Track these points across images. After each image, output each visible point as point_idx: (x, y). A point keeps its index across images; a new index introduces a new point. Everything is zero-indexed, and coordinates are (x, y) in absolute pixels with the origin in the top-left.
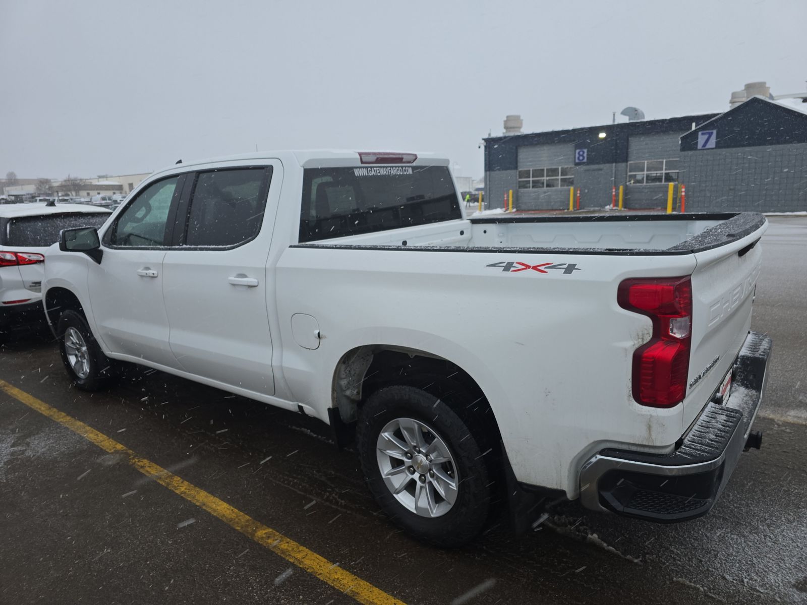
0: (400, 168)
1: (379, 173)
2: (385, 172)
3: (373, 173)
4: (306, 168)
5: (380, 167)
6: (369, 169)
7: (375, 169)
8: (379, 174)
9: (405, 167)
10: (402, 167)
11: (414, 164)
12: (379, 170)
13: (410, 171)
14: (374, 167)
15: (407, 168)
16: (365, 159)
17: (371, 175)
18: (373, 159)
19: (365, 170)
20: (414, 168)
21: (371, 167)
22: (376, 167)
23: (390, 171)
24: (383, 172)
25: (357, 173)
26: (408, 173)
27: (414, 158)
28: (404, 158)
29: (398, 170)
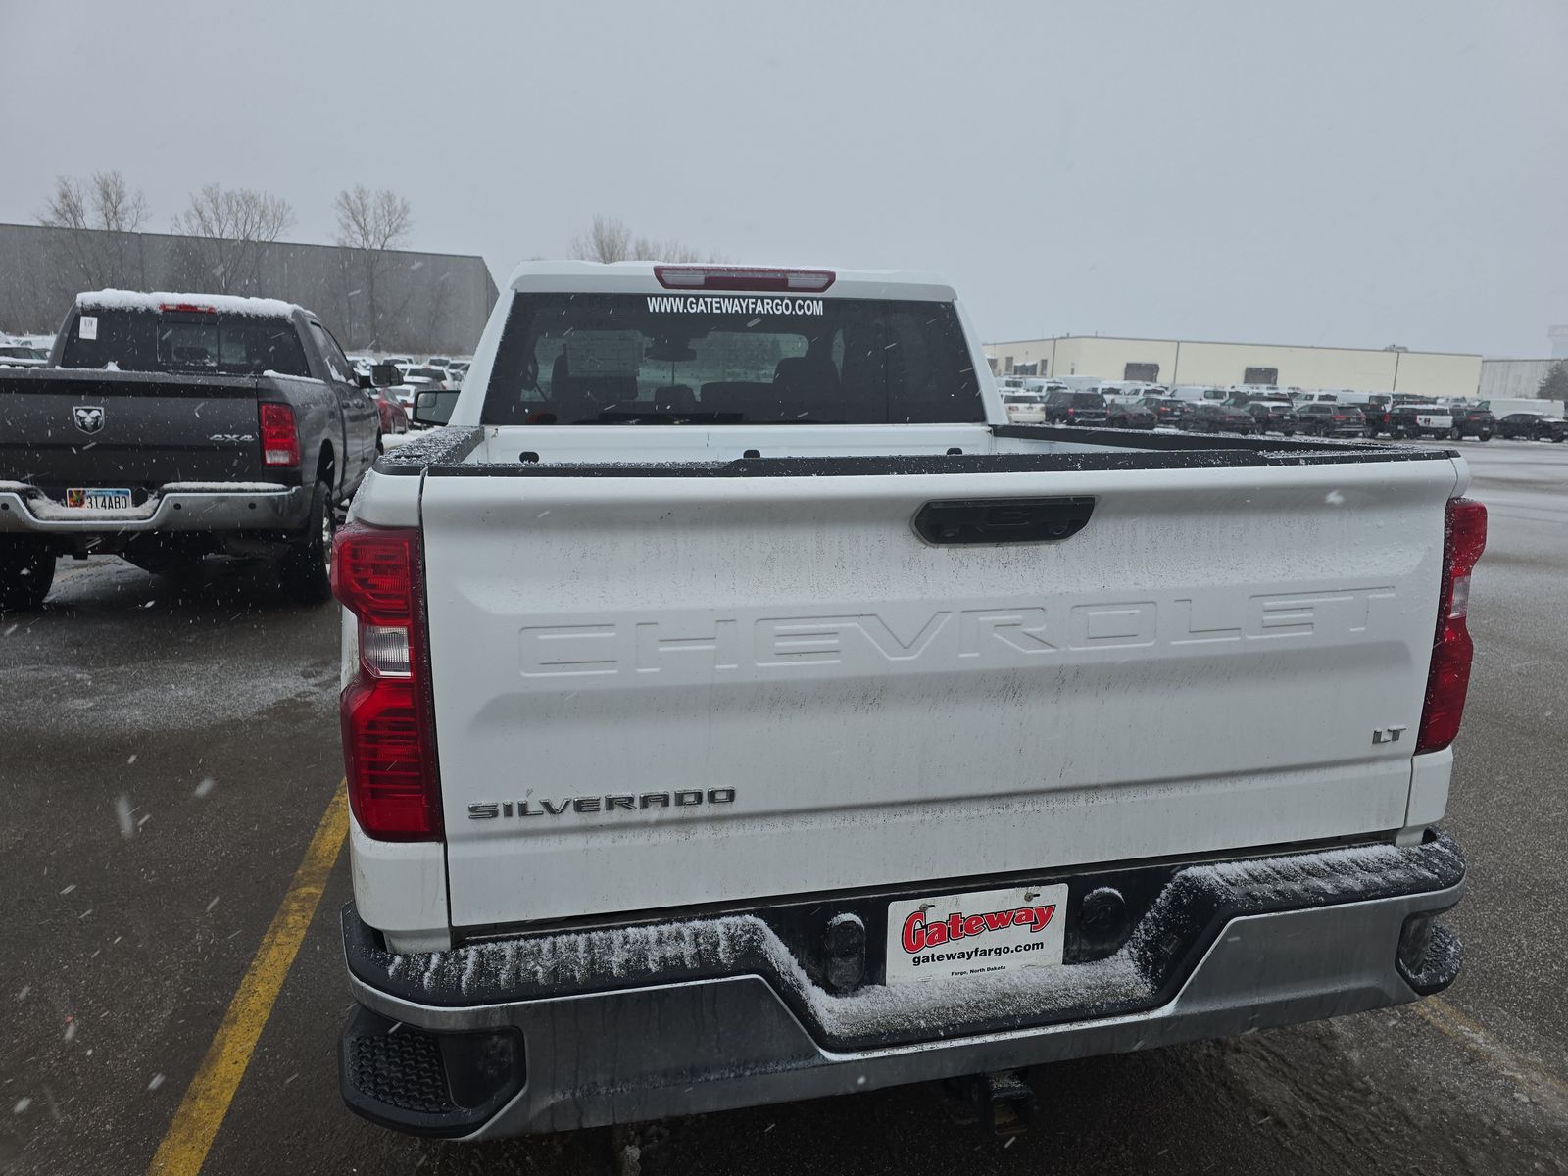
0: (785, 301)
1: (720, 308)
2: (737, 308)
3: (703, 308)
4: (519, 291)
5: (723, 297)
6: (694, 300)
7: (708, 300)
8: (717, 311)
9: (804, 299)
10: (791, 299)
11: (829, 293)
12: (719, 302)
13: (818, 309)
14: (701, 296)
15: (809, 302)
16: (668, 277)
17: (693, 311)
18: (700, 279)
19: (679, 302)
20: (828, 303)
21: (697, 297)
22: (713, 297)
23: (751, 306)
24: (731, 307)
26: (808, 313)
27: (826, 280)
28: (792, 282)
29: (777, 304)
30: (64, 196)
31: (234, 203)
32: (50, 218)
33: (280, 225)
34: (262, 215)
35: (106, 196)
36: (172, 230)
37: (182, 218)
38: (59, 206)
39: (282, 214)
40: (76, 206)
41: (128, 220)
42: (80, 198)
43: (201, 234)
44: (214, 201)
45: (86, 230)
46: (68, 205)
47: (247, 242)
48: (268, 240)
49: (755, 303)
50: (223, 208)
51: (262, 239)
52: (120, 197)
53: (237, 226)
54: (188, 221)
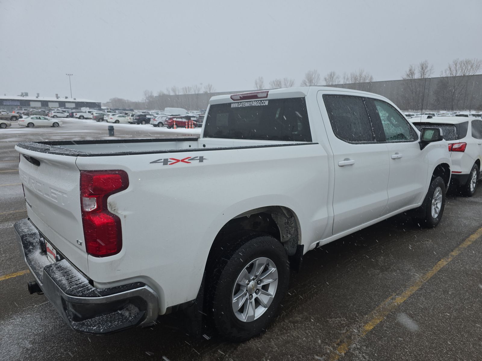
0: (260, 102)
2: (248, 105)
3: (241, 105)
5: (246, 102)
6: (240, 103)
8: (244, 106)
9: (264, 100)
10: (261, 101)
11: (268, 98)
12: (245, 104)
13: (267, 103)
14: (242, 102)
15: (265, 101)
16: (234, 98)
17: (239, 107)
19: (237, 104)
20: (269, 101)
21: (240, 102)
22: (244, 102)
23: (251, 104)
24: (247, 105)
25: (232, 106)
26: (264, 105)
27: (266, 94)
28: (259, 95)
29: (257, 103)
30: (410, 70)
31: (463, 64)
32: (405, 77)
33: (478, 69)
34: (472, 67)
35: (422, 68)
36: (441, 76)
37: (444, 72)
38: (408, 73)
39: (479, 65)
40: (413, 72)
41: (427, 74)
42: (414, 70)
43: (449, 76)
44: (456, 65)
45: (415, 79)
46: (411, 73)
47: (464, 76)
48: (473, 74)
49: (252, 103)
50: (458, 66)
51: (470, 74)
52: (426, 67)
53: (462, 71)
54: (446, 72)
